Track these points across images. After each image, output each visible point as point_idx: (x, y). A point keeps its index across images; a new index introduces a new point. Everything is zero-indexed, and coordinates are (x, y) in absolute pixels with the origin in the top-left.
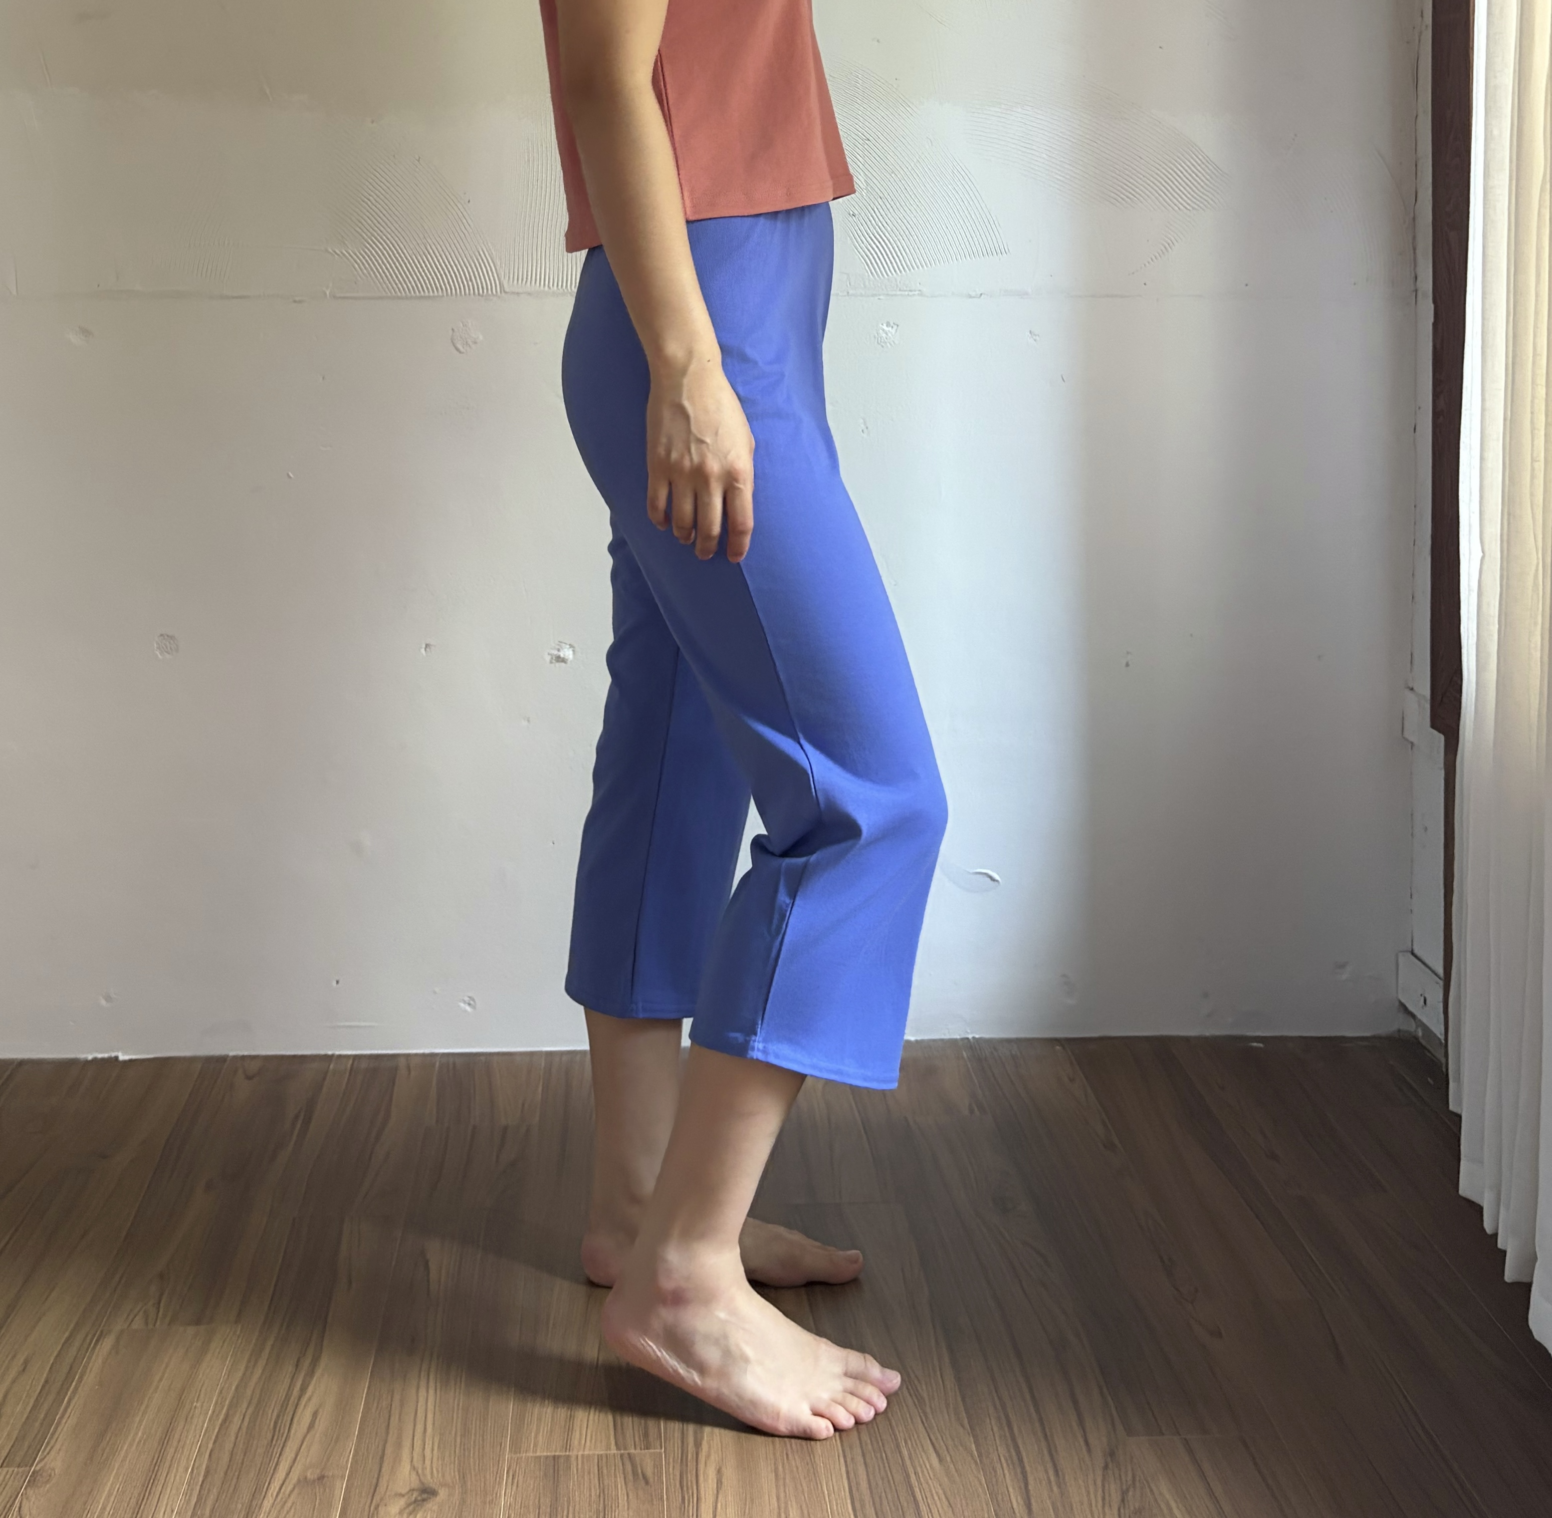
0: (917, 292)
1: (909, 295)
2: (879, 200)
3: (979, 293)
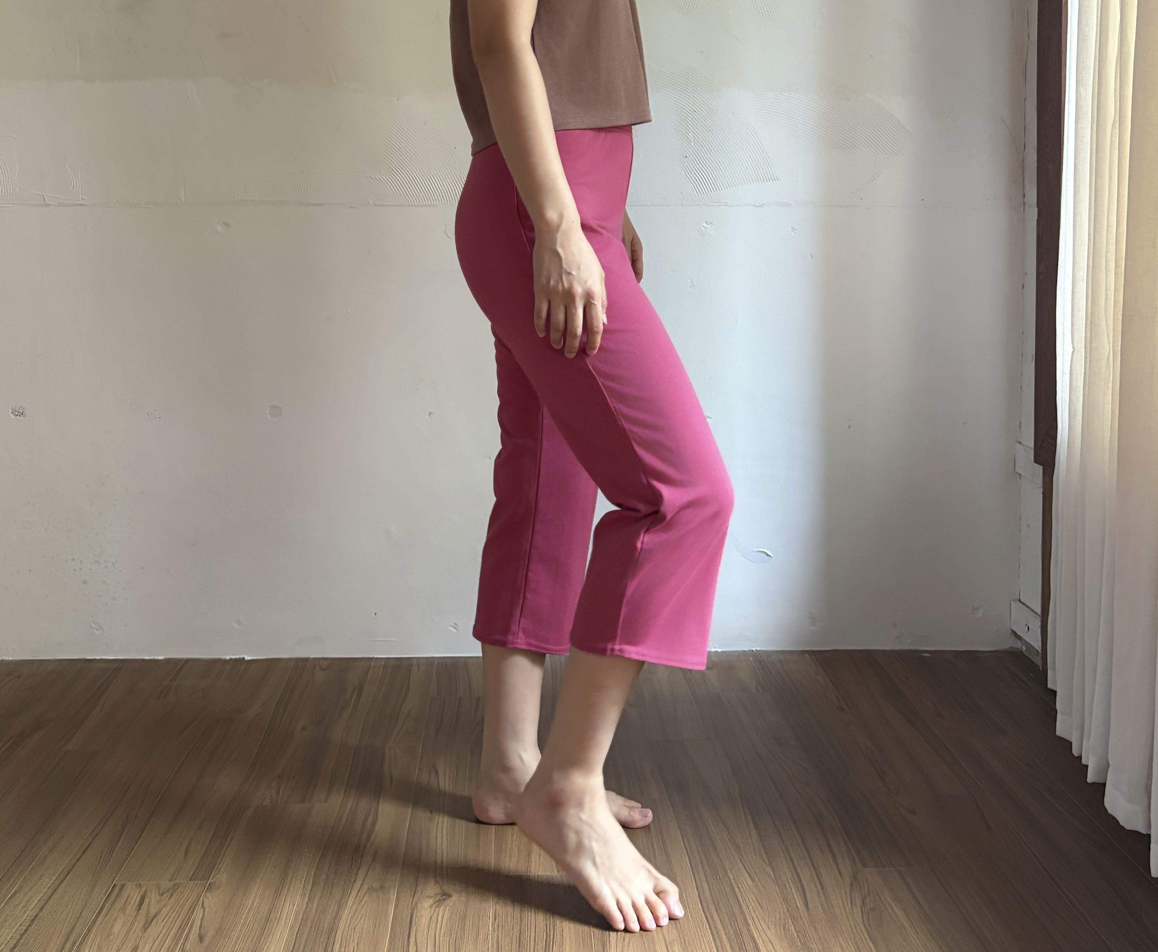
0: (724, 204)
1: (719, 205)
2: (701, 148)
3: (761, 204)
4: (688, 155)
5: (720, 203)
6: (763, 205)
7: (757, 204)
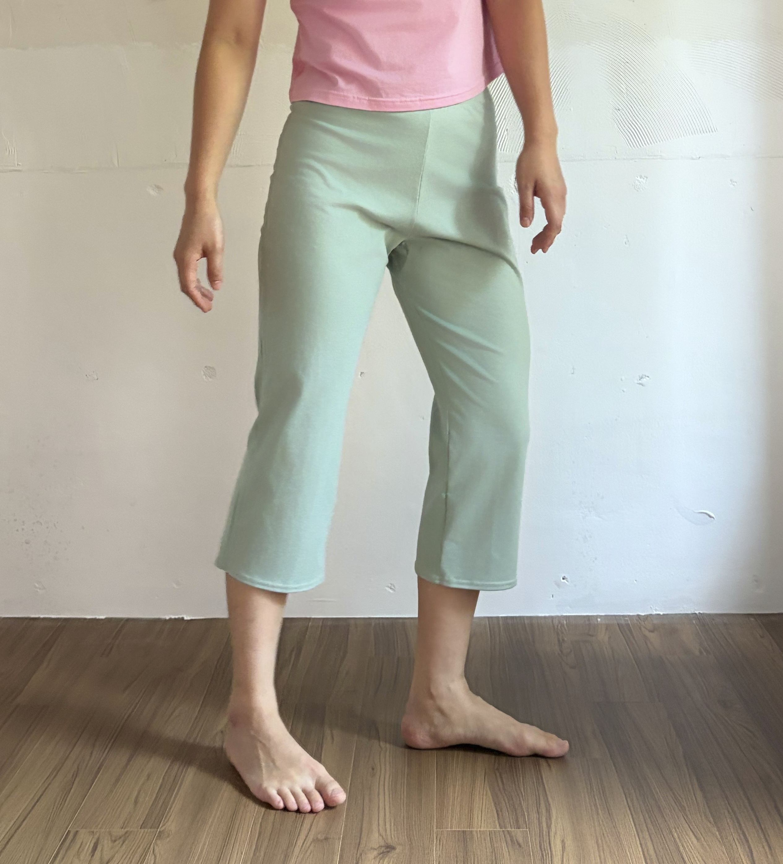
0: (659, 157)
1: (653, 159)
2: (635, 100)
3: (698, 156)
4: (620, 108)
5: (655, 156)
6: (700, 157)
7: (694, 157)
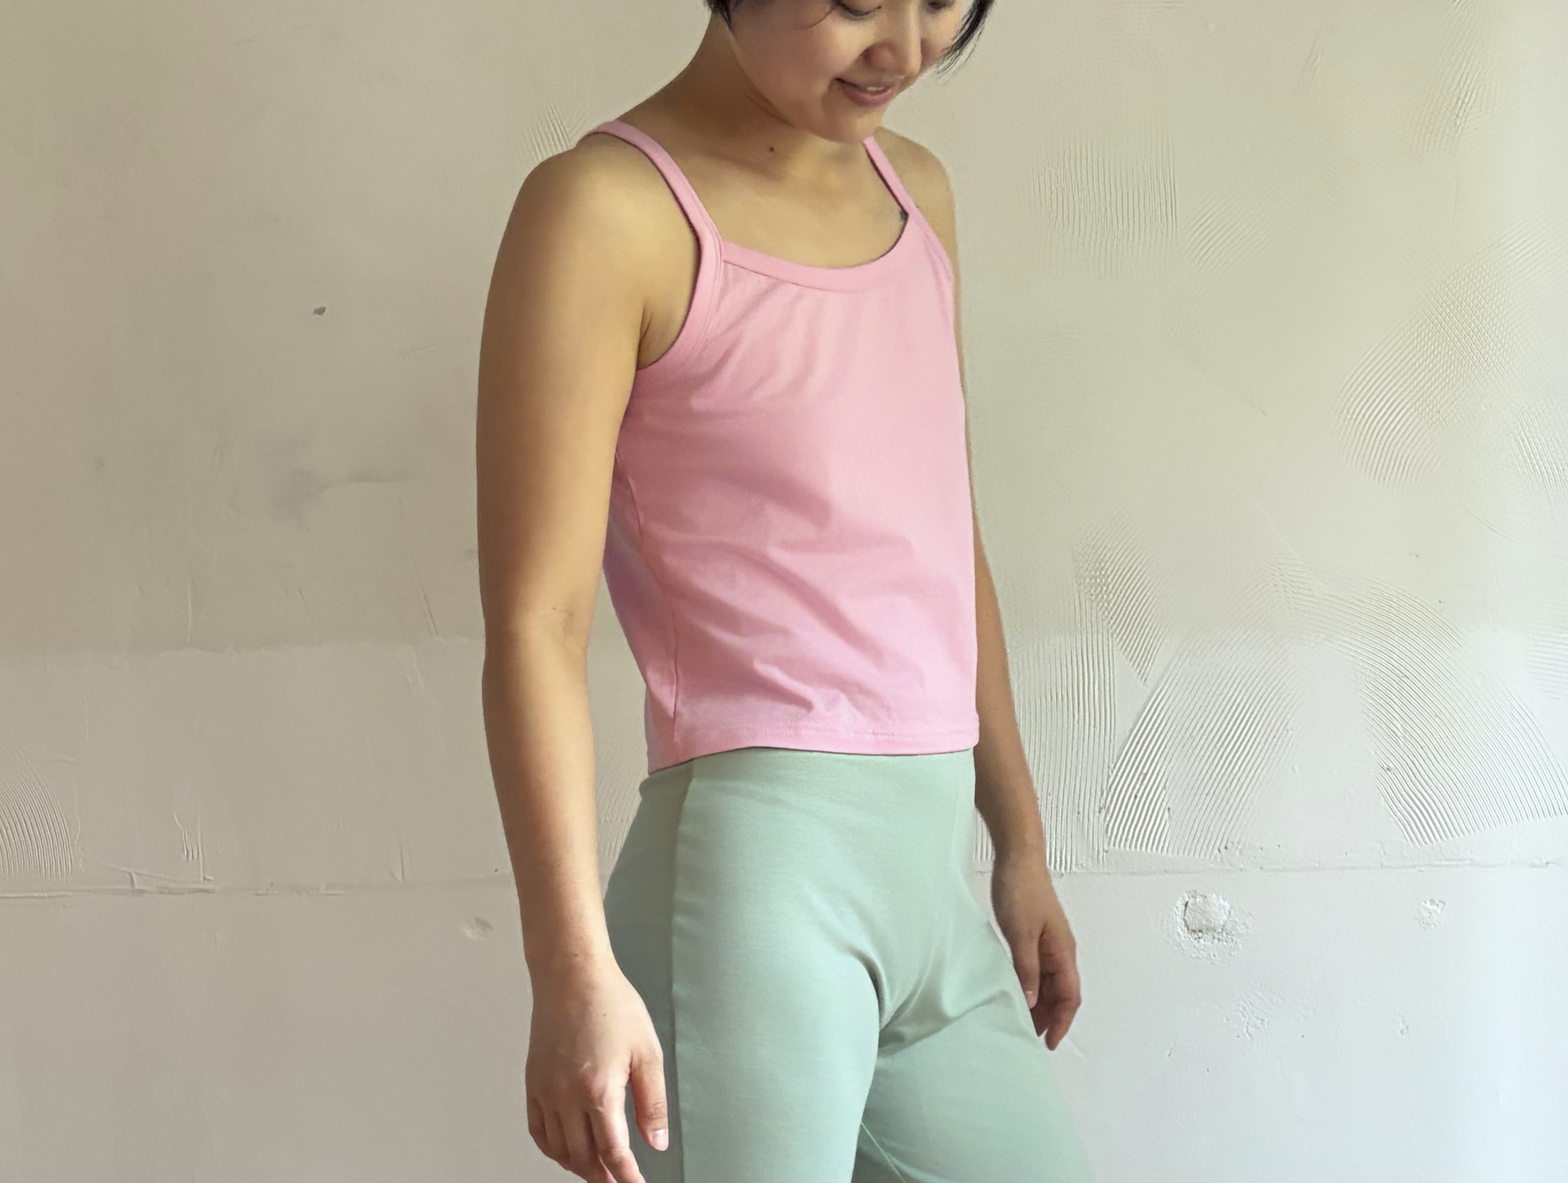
0: (1467, 862)
1: (1457, 866)
2: (1420, 750)
3: (1544, 861)
4: (1391, 765)
5: (1459, 860)
7: (1537, 862)
